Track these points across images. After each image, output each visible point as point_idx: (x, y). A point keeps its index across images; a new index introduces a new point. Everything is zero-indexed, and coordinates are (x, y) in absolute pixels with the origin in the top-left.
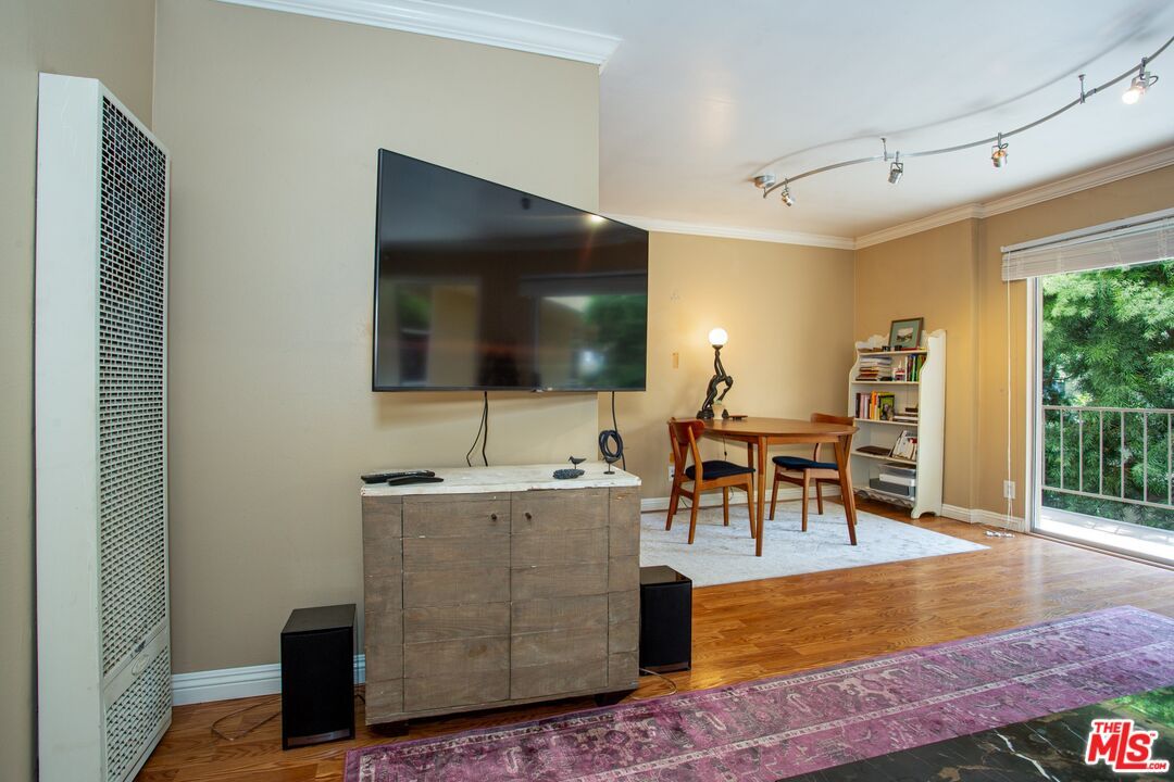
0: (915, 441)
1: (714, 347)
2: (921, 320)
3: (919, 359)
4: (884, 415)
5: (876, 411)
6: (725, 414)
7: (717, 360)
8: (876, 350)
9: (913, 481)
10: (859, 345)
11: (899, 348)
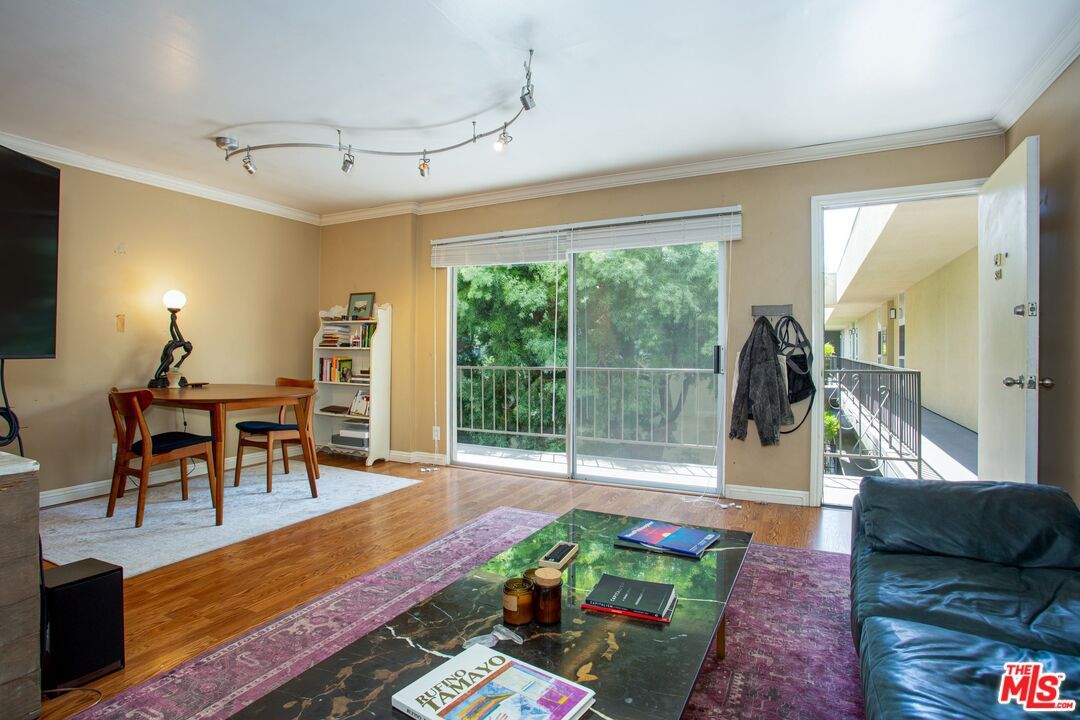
0: (368, 399)
1: (170, 310)
2: (373, 294)
3: (371, 328)
4: (344, 377)
5: (337, 374)
6: (183, 382)
7: (173, 324)
8: (336, 319)
9: (367, 434)
10: (322, 314)
11: (355, 318)
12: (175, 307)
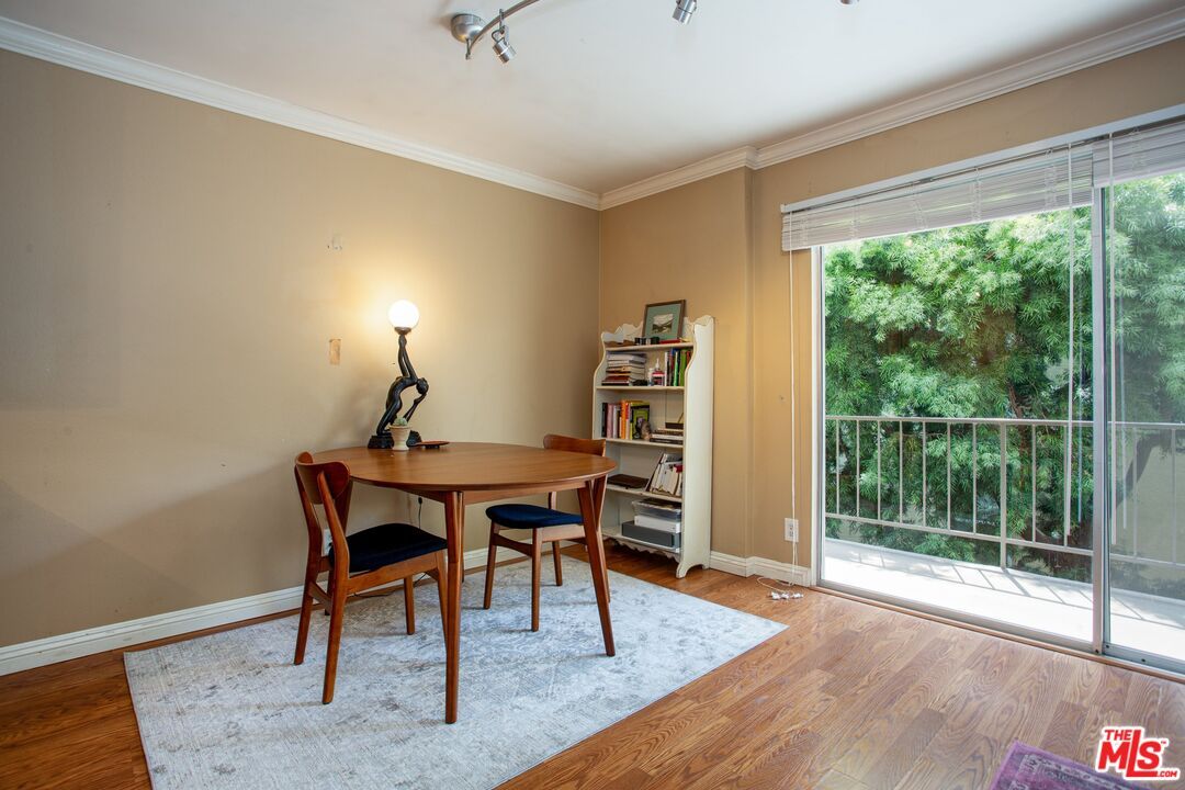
0: (680, 469)
1: (398, 330)
2: (683, 303)
3: (683, 354)
4: (638, 432)
5: (628, 427)
6: (414, 436)
7: (402, 354)
8: (627, 343)
9: (678, 525)
10: (605, 337)
11: (655, 340)
12: (403, 325)
